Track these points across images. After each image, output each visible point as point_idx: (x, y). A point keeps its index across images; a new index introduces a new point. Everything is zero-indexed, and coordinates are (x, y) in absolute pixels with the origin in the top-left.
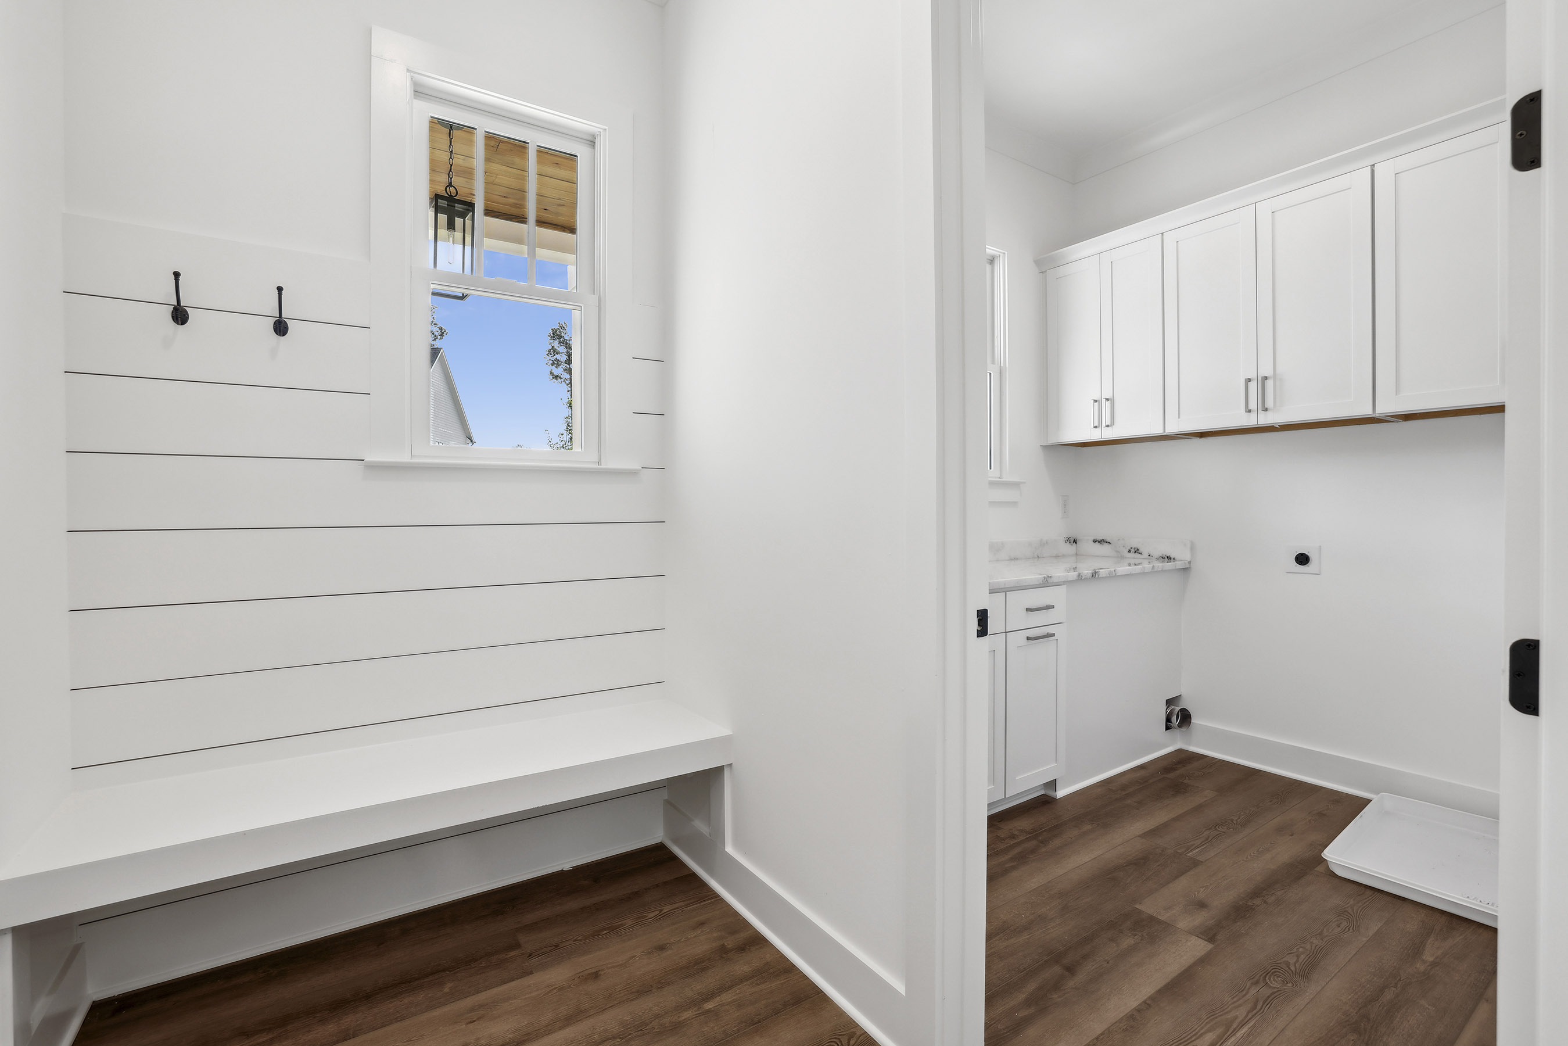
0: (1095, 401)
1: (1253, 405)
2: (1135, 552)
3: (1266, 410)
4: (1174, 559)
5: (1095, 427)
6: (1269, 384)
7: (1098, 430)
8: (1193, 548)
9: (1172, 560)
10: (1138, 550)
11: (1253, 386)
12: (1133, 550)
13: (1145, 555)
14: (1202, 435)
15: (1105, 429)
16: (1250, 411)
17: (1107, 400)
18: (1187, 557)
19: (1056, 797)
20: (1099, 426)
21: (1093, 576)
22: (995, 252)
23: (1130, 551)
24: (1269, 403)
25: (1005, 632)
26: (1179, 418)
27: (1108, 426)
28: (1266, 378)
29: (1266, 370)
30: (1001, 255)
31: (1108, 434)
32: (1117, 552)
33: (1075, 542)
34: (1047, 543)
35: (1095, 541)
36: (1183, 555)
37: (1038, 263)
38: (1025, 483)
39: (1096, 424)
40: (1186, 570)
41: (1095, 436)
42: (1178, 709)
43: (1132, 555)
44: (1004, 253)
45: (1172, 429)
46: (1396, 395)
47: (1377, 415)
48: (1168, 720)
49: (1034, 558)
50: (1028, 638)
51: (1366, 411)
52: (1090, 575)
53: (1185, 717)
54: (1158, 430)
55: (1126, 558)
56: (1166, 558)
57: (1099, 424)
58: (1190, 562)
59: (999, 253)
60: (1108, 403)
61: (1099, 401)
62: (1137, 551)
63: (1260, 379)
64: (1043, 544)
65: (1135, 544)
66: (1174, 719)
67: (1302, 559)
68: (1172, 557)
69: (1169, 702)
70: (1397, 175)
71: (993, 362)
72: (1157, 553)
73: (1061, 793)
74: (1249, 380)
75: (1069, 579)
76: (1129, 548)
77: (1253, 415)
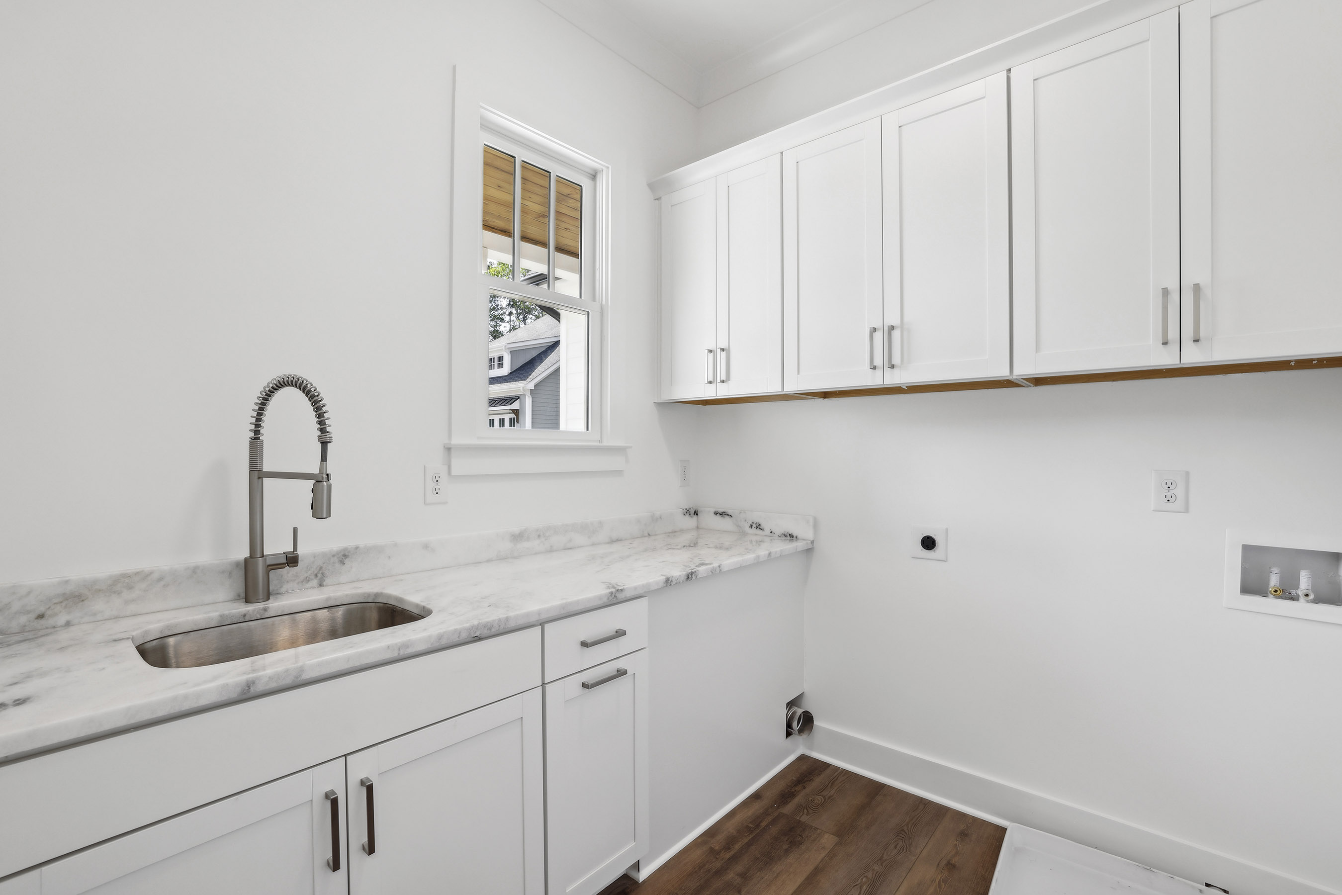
0: (711, 351)
1: (878, 361)
2: (757, 527)
3: (893, 367)
4: (796, 537)
5: (710, 382)
6: (896, 334)
7: (713, 386)
8: (816, 526)
9: (794, 538)
10: (760, 525)
11: (878, 336)
12: (754, 526)
13: (767, 532)
14: (826, 395)
15: (720, 385)
16: (874, 368)
17: (723, 350)
18: (810, 535)
19: (639, 880)
20: (714, 382)
21: (688, 578)
22: (597, 165)
23: (751, 526)
24: (896, 360)
25: (543, 684)
26: (798, 374)
27: (723, 382)
28: (892, 328)
29: (893, 319)
30: (605, 169)
31: (723, 392)
32: (738, 526)
33: (696, 513)
34: (661, 518)
35: (716, 513)
36: (805, 532)
37: (652, 186)
38: (631, 447)
39: (711, 379)
40: (809, 551)
41: (710, 393)
42: (800, 711)
43: (754, 530)
44: (608, 168)
45: (791, 387)
46: (1036, 353)
47: (1013, 377)
48: (789, 725)
49: (643, 536)
50: (584, 685)
51: (1001, 372)
52: (684, 578)
53: (807, 720)
54: (774, 388)
55: (747, 534)
56: (789, 536)
57: (714, 380)
58: (812, 542)
59: (602, 167)
60: (724, 354)
61: (714, 351)
62: (758, 527)
63: (886, 329)
64: (655, 519)
65: (756, 517)
66: (795, 724)
67: (929, 543)
68: (795, 535)
69: (791, 704)
70: (1035, 81)
71: (594, 299)
72: (778, 531)
73: (643, 875)
74: (875, 330)
75: (652, 588)
76: (751, 523)
77: (879, 373)
